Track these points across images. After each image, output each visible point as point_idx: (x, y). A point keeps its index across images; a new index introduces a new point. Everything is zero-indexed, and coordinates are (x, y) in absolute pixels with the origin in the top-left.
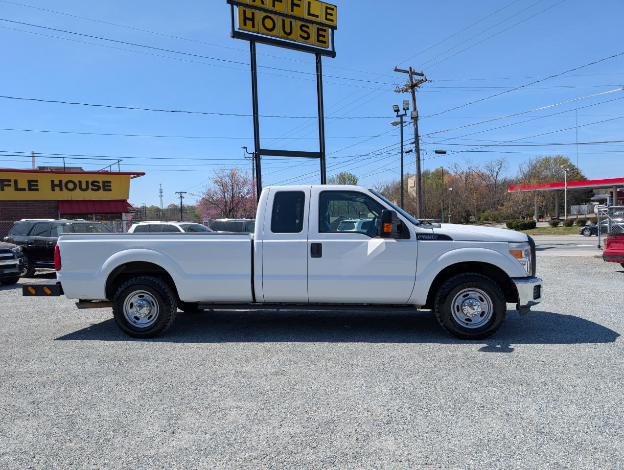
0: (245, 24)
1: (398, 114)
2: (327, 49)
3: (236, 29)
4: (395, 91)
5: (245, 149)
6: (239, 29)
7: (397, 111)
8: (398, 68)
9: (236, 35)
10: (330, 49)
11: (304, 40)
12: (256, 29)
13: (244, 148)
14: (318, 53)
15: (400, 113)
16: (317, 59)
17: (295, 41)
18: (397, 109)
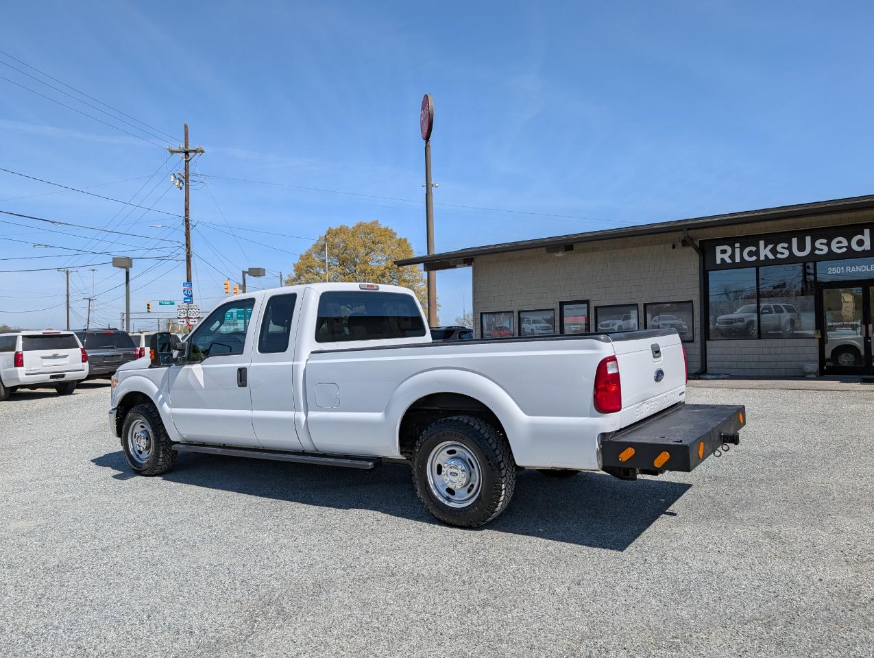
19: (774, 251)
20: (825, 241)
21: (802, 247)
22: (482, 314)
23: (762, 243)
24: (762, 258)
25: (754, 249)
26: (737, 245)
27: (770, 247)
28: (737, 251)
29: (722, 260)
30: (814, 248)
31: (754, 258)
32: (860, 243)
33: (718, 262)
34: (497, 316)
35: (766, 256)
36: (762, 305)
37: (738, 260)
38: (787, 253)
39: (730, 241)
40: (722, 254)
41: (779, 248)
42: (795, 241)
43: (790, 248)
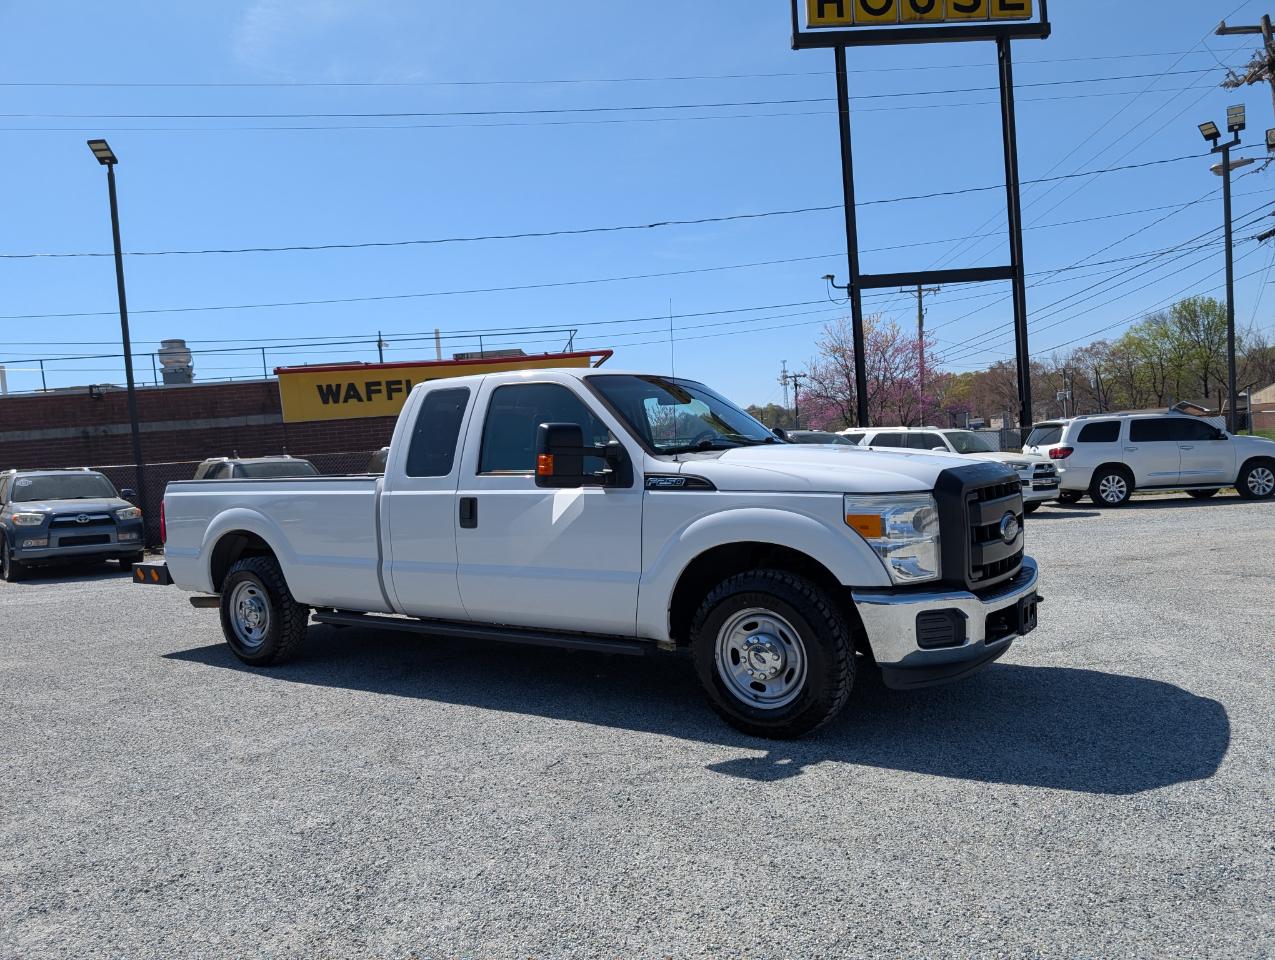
0: (821, 14)
1: (1215, 143)
2: (1027, 22)
3: (803, 29)
4: (1226, 85)
5: (830, 281)
6: (808, 27)
7: (1214, 136)
8: (1228, 26)
9: (801, 41)
10: (1036, 19)
11: (965, 14)
12: (846, 18)
13: (828, 276)
14: (1002, 37)
15: (1221, 142)
16: (999, 50)
17: (943, 22)
18: (1214, 130)
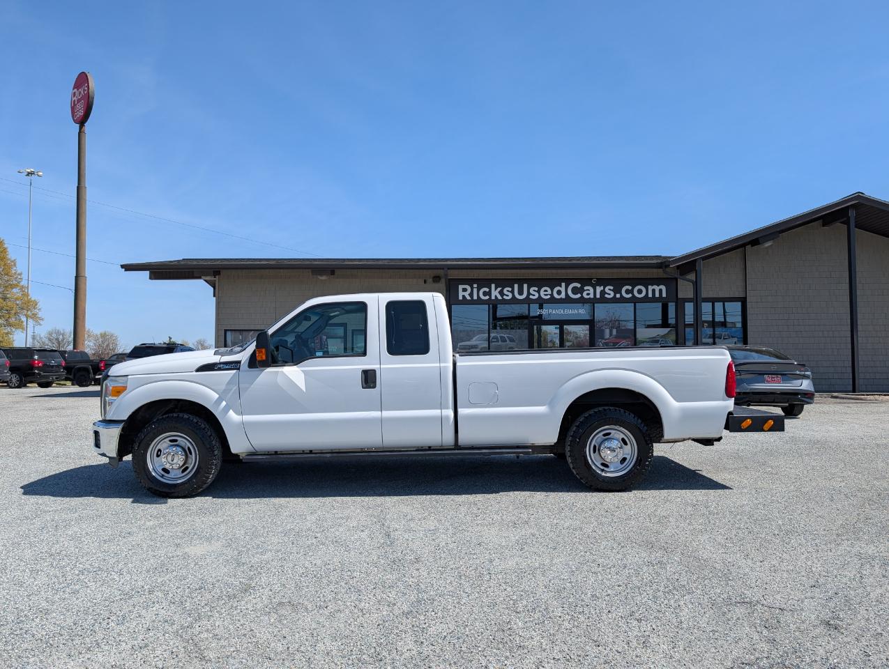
19: (501, 293)
20: (536, 289)
21: (521, 293)
22: (226, 331)
23: (493, 286)
24: (493, 298)
25: (487, 290)
26: (475, 286)
27: (499, 289)
28: (475, 290)
29: (464, 296)
30: (529, 294)
31: (487, 297)
32: (559, 292)
33: (461, 298)
34: (244, 333)
35: (496, 296)
36: (492, 335)
37: (475, 297)
38: (510, 296)
39: (470, 282)
40: (463, 292)
41: (505, 291)
42: (516, 286)
43: (512, 292)
